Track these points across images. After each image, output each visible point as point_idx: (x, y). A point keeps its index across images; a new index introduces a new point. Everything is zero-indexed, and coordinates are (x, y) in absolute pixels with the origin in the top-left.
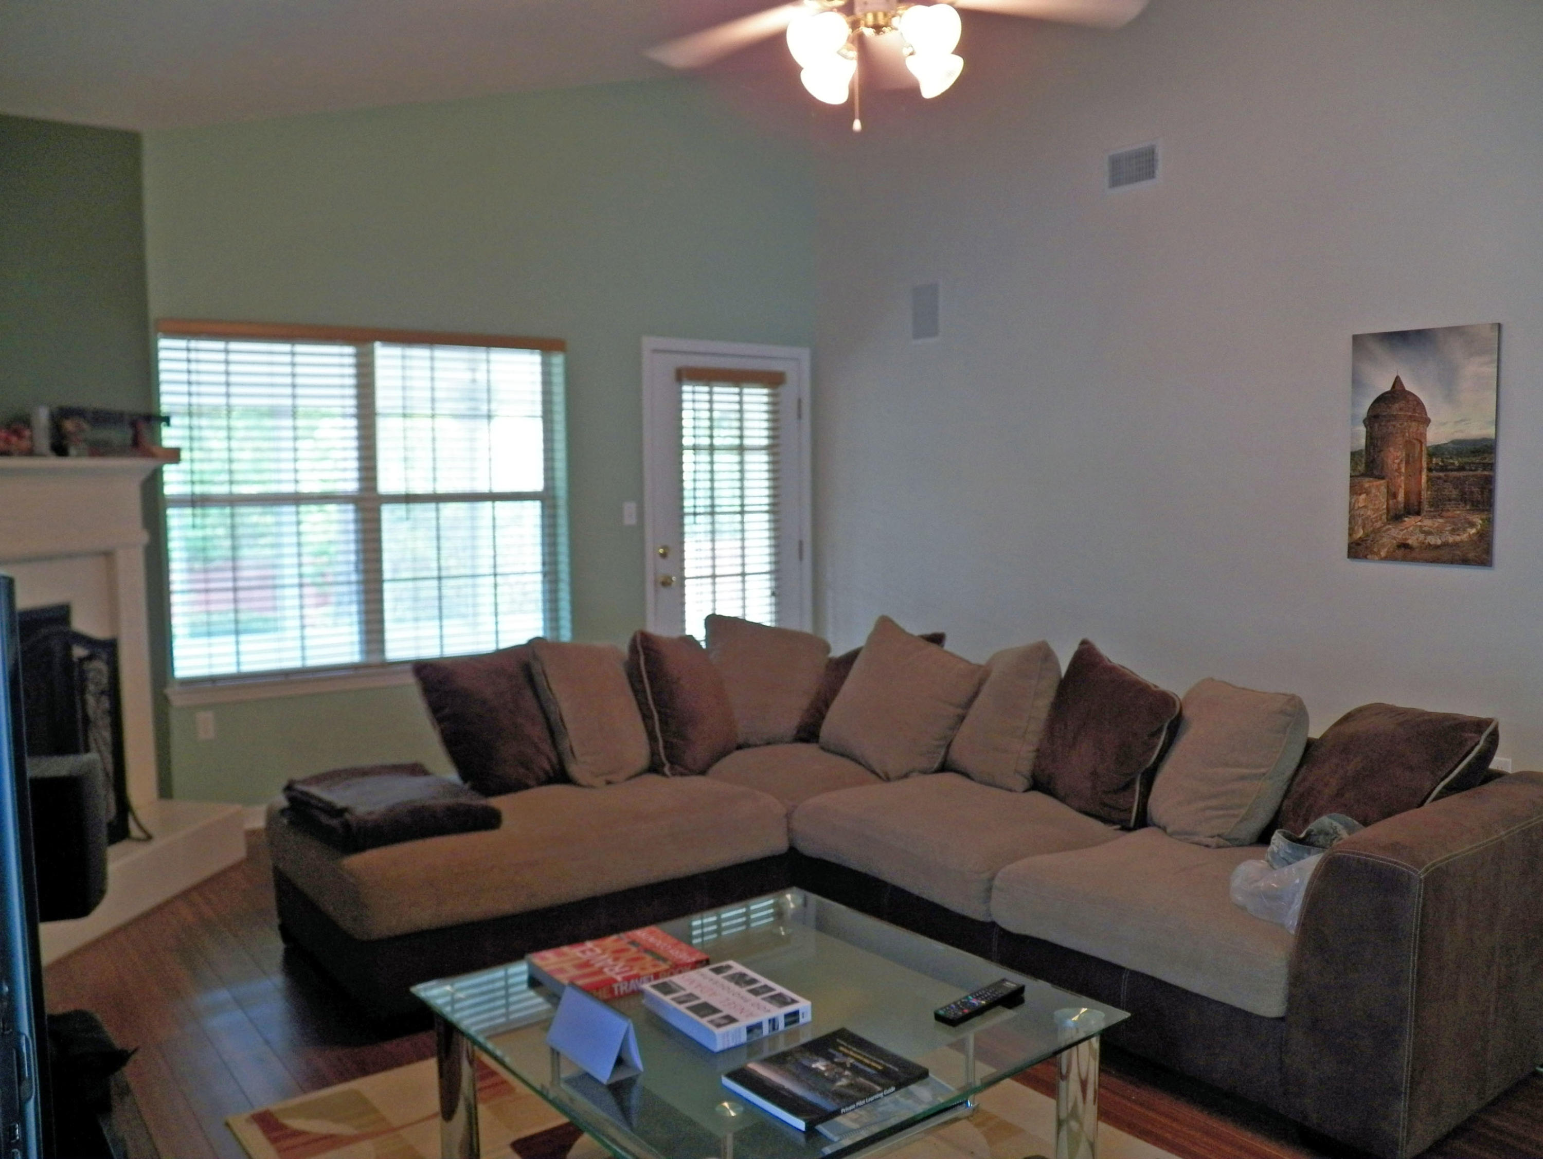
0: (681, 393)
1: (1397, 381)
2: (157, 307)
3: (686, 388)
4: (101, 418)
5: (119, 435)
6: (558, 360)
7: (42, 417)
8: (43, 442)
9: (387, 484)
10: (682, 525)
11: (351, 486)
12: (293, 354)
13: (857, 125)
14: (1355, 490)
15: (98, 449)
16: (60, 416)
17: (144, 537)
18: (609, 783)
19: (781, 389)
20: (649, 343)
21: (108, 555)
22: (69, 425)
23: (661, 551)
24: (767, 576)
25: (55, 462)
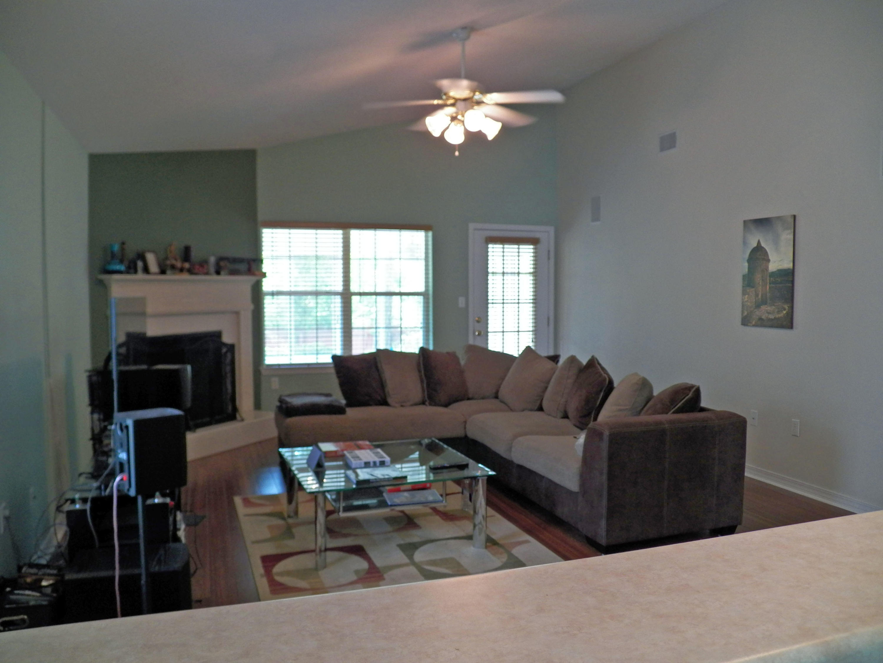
0: (488, 248)
1: (759, 242)
2: (261, 217)
3: (490, 246)
4: (235, 260)
5: (243, 267)
6: (430, 234)
7: (212, 260)
8: (212, 269)
9: (354, 288)
10: (487, 308)
11: (339, 288)
12: (316, 234)
13: (457, 153)
14: (744, 293)
15: (233, 272)
16: (220, 259)
17: (251, 307)
18: (402, 406)
19: (538, 246)
20: (472, 226)
21: (237, 313)
22: (222, 264)
23: (477, 319)
24: (531, 333)
25: (216, 277)
